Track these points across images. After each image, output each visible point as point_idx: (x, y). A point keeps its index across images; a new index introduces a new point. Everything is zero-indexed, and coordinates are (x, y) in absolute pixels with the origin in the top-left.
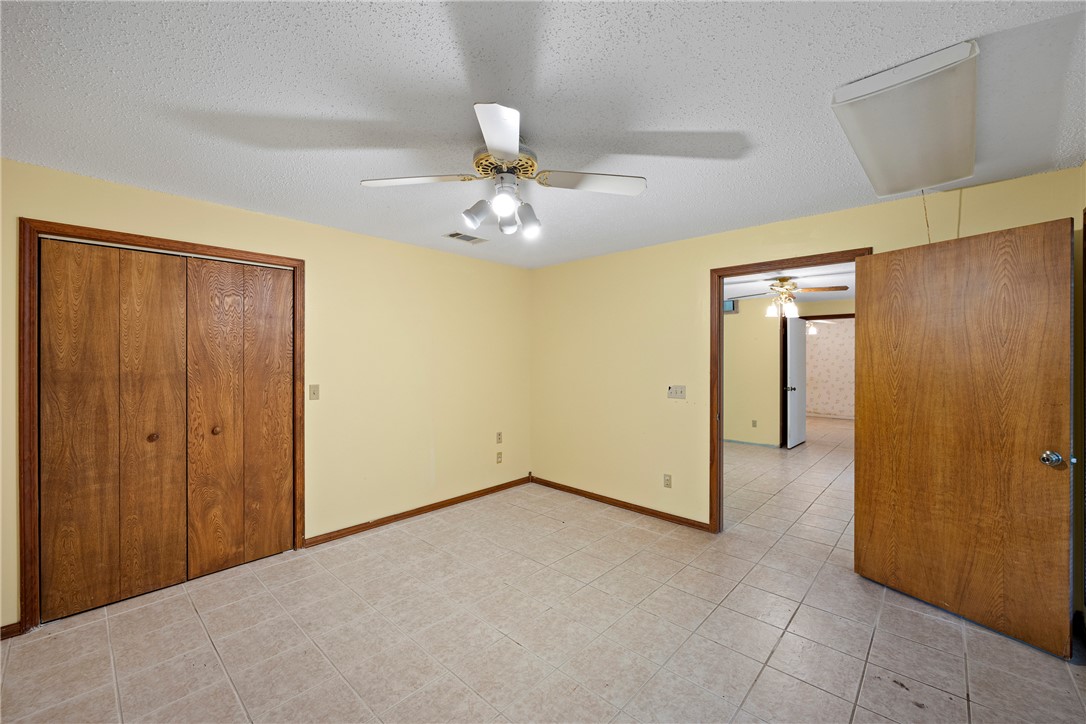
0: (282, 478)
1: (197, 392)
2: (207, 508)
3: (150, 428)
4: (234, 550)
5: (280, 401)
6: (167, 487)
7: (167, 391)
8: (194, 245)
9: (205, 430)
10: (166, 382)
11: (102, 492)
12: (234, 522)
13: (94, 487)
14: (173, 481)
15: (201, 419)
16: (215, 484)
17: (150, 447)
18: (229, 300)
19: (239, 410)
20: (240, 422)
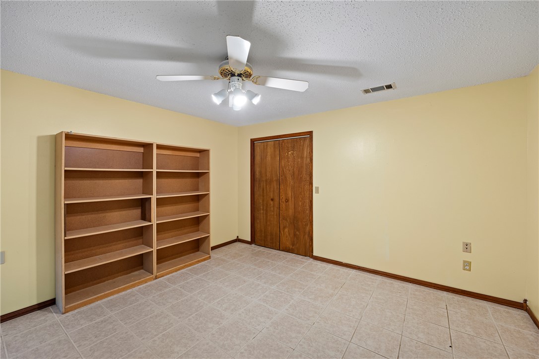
0: (306, 225)
1: (282, 187)
2: (284, 228)
3: (272, 197)
4: (291, 247)
5: (305, 192)
6: (275, 217)
7: (275, 185)
8: (280, 136)
9: (284, 200)
10: (275, 182)
11: (263, 213)
12: (291, 236)
13: (262, 212)
14: (276, 215)
15: (283, 197)
16: (286, 220)
17: (272, 203)
18: (290, 153)
19: (293, 194)
20: (293, 199)
